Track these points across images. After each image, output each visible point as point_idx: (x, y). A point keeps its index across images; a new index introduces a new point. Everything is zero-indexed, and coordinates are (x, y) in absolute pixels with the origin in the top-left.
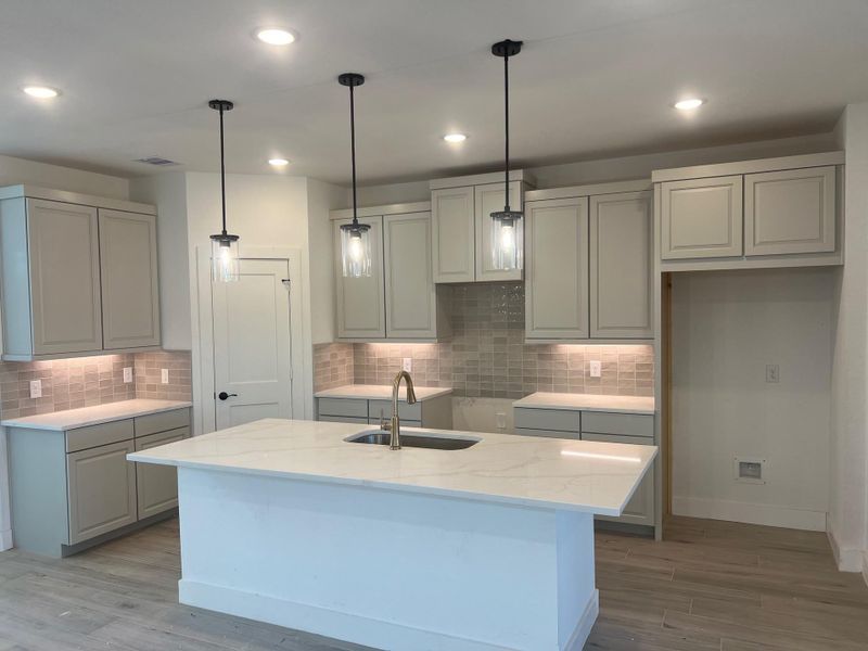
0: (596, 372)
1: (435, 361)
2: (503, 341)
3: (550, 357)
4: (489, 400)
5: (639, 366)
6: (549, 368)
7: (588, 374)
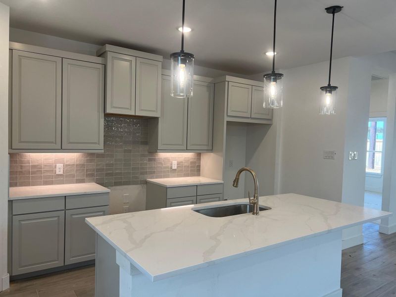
0: (175, 167)
1: (83, 165)
2: (130, 151)
3: (154, 160)
4: (118, 187)
5: (192, 163)
6: (154, 166)
7: (171, 168)
